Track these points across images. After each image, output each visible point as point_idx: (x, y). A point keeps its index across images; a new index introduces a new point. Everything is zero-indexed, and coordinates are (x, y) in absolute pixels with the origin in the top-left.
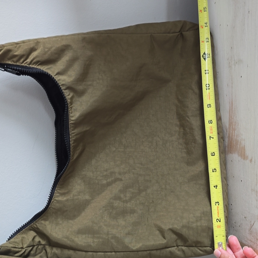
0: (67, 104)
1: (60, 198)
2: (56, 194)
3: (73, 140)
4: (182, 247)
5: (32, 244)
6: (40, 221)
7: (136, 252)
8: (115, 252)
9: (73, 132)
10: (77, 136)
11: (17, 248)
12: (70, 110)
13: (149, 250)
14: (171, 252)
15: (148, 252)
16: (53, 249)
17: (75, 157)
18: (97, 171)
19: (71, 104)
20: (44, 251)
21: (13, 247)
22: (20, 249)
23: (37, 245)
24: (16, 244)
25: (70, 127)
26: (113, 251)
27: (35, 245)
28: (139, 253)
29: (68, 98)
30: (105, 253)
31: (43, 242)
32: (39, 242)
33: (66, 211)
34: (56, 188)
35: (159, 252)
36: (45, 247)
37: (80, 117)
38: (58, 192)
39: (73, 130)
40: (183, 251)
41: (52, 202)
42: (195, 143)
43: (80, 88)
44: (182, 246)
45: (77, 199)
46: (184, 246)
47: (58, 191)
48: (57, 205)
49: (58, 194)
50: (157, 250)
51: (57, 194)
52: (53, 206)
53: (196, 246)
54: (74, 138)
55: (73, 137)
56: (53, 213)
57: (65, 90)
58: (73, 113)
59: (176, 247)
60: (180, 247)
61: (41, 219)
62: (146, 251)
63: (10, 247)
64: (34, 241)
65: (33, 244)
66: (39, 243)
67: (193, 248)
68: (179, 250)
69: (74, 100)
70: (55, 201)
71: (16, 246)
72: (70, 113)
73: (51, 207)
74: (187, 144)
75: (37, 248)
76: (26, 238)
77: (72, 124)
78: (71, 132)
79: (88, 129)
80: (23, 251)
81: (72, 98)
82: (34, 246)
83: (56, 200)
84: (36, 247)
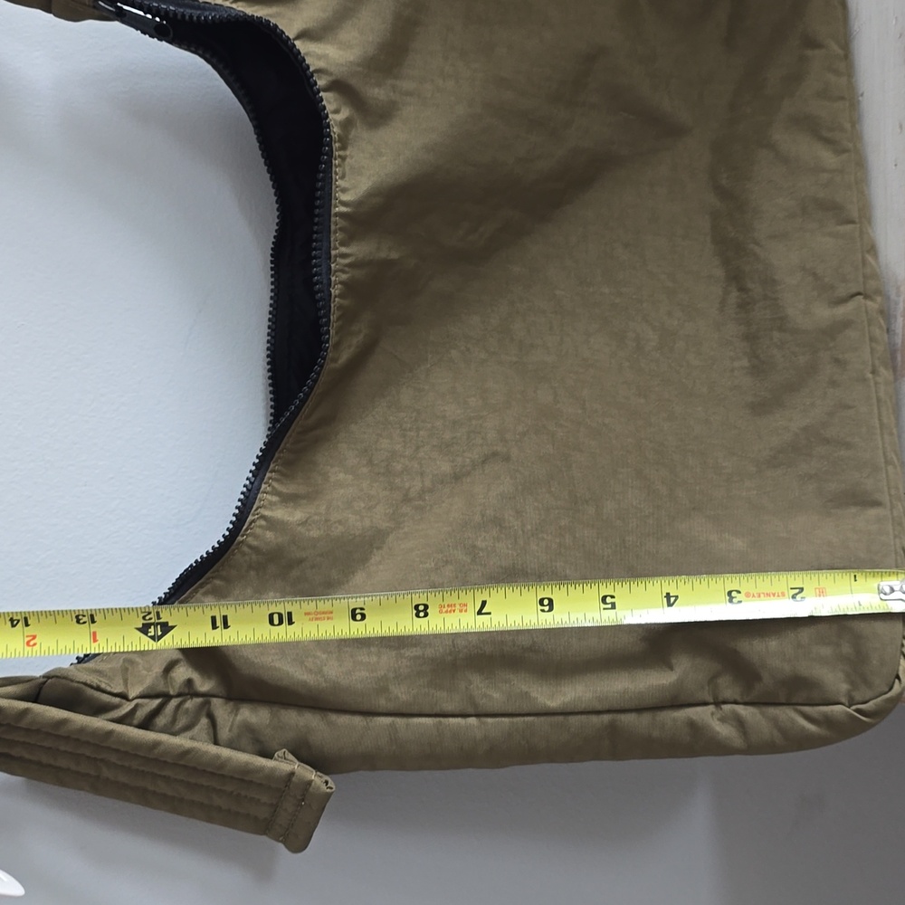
0: (330, 145)
1: (279, 513)
2: (265, 497)
3: (341, 283)
4: (737, 707)
5: (161, 687)
6: (198, 595)
7: (561, 718)
8: (477, 716)
9: (343, 250)
10: (358, 273)
11: (104, 691)
12: (339, 165)
13: (608, 711)
14: (692, 725)
15: (606, 718)
16: (241, 711)
17: (345, 356)
18: (418, 429)
19: (344, 148)
20: (204, 721)
21: (91, 687)
22: (117, 700)
23: (178, 695)
24: (101, 679)
25: (333, 227)
26: (473, 712)
27: (172, 693)
28: (573, 720)
29: (335, 121)
30: (438, 719)
31: (204, 685)
32: (189, 682)
33: (301, 561)
34: (268, 475)
35: (646, 718)
36: (208, 703)
37: (370, 194)
38: (273, 488)
39: (343, 244)
40: (740, 723)
41: (251, 524)
42: (781, 329)
43: (377, 93)
44: (736, 702)
45: (340, 522)
46: (746, 704)
47: (275, 485)
48: (269, 535)
49: (275, 499)
50: (639, 710)
51: (269, 497)
52: (250, 540)
53: (788, 704)
54: (344, 277)
55: (343, 271)
56: (250, 567)
57: (326, 90)
58: (346, 179)
59: (711, 708)
60: (726, 707)
61: (202, 591)
62: (598, 712)
63: (78, 682)
64: (171, 678)
65: (165, 690)
66: (189, 690)
67: (781, 708)
68: (723, 720)
69: (353, 133)
70: (263, 523)
71: (103, 686)
72: (336, 174)
73: (242, 542)
74: (751, 338)
75: (178, 707)
76: (138, 664)
77: (341, 215)
78: (337, 249)
79: (394, 255)
80: (128, 707)
81: (347, 124)
82: (167, 697)
83: (263, 517)
84: (174, 702)
